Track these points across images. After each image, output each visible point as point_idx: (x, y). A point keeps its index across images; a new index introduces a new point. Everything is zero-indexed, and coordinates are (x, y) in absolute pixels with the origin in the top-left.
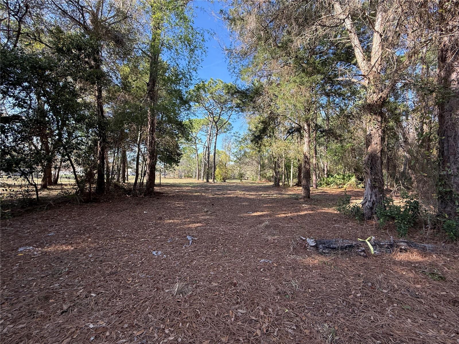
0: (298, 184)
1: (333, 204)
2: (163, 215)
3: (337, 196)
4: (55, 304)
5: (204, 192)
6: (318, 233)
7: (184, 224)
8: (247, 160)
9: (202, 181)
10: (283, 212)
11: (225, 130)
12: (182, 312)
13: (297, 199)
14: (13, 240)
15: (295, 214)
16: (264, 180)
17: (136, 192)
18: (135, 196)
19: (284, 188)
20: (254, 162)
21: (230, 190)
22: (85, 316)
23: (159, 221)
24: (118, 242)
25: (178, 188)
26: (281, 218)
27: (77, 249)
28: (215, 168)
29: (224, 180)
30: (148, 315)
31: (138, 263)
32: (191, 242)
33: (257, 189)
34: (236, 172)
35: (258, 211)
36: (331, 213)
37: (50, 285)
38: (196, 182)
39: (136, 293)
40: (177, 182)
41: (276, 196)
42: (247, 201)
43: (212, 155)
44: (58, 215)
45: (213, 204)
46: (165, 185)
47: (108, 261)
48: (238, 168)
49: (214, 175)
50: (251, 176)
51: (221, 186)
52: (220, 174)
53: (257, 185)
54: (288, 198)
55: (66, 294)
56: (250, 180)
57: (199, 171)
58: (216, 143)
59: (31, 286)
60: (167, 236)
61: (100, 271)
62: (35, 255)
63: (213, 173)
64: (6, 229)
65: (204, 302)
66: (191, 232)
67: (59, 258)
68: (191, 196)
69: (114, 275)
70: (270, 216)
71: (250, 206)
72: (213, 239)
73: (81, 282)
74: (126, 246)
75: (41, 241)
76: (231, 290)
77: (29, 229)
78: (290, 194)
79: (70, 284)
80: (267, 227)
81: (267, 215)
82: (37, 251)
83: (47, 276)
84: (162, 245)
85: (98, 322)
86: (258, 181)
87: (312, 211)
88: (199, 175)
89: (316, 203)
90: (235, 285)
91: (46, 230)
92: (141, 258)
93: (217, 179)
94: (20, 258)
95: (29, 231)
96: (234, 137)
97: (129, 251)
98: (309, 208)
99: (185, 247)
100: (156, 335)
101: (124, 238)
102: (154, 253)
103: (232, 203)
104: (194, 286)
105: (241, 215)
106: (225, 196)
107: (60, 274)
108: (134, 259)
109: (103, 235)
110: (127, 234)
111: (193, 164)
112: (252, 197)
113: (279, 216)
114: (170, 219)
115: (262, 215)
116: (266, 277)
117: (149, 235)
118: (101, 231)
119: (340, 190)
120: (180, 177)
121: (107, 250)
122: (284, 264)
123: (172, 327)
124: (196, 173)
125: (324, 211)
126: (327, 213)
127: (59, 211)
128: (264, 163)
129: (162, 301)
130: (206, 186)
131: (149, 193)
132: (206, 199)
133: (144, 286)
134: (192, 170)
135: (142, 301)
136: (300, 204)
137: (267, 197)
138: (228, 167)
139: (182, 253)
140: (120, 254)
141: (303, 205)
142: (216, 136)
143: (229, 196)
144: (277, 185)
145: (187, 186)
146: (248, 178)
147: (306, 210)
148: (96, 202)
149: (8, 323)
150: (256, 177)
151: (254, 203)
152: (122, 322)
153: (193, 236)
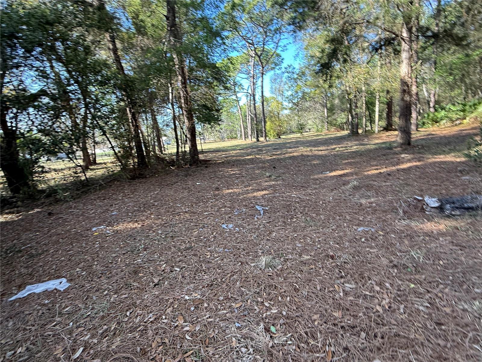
0: (388, 128)
1: (450, 149)
2: (219, 185)
3: (453, 137)
4: (145, 278)
5: (258, 154)
6: (436, 190)
7: (247, 192)
8: (307, 104)
9: (251, 140)
10: (374, 168)
11: (273, 66)
12: (276, 285)
13: (390, 148)
14: (83, 221)
15: (394, 168)
16: (333, 130)
17: (181, 163)
18: (179, 167)
19: (366, 136)
20: (318, 106)
21: (290, 148)
22: (177, 289)
23: (217, 192)
24: (182, 217)
25: (224, 153)
26: (373, 175)
27: (145, 226)
28: (265, 122)
29: (279, 136)
30: (241, 288)
31: (211, 237)
32: (262, 212)
33: (327, 142)
34: (294, 124)
35: (337, 170)
36: (452, 162)
37: (134, 261)
38: (243, 143)
39: (219, 267)
40: (220, 146)
41: (357, 148)
42: (318, 159)
43: (259, 104)
44: (113, 194)
45: (274, 167)
46: (208, 151)
47: (178, 237)
48: (296, 118)
49: (265, 131)
50: (315, 126)
51: (276, 144)
52: (272, 129)
53: (324, 137)
54: (377, 149)
55: (151, 268)
56: (313, 132)
57: (245, 128)
58: (262, 87)
59: (117, 261)
60: (232, 208)
61: (175, 247)
62: (108, 234)
63: (264, 129)
64: (73, 212)
65: (299, 275)
66: (258, 201)
67: (132, 235)
68: (244, 160)
69: (190, 250)
70: (356, 174)
71: (324, 164)
72: (288, 207)
73: (161, 258)
74: (191, 220)
75: (109, 221)
76: (329, 263)
77: (92, 210)
78: (377, 144)
79: (151, 259)
80: (355, 188)
81: (351, 174)
82: (109, 230)
83: (127, 253)
84: (230, 217)
85: (192, 294)
86: (325, 131)
87: (419, 161)
88: (246, 134)
89: (422, 151)
90: (332, 257)
91: (108, 210)
92: (212, 232)
93: (270, 136)
94: (97, 237)
95: (93, 211)
96: (286, 74)
97: (196, 225)
98: (413, 159)
99: (257, 218)
100: (256, 308)
101: (186, 212)
102: (224, 226)
103: (298, 163)
104: (282, 259)
105: (316, 177)
106: (287, 155)
107: (138, 251)
108: (205, 234)
109: (164, 210)
110: (188, 208)
111: (235, 120)
112: (323, 153)
113: (369, 173)
114: (228, 189)
115: (344, 174)
116: (371, 247)
117: (212, 208)
118: (160, 207)
119: (457, 129)
120: (222, 139)
121: (174, 226)
122: (394, 232)
123: (271, 300)
124: (241, 132)
125: (438, 160)
126: (445, 162)
127: (112, 190)
128: (332, 105)
129: (251, 275)
130: (257, 147)
131: (194, 162)
132: (264, 162)
133: (225, 260)
134: (235, 129)
135: (229, 275)
136: (397, 154)
137: (344, 150)
138: (282, 118)
139: (255, 225)
140: (188, 229)
141: (403, 156)
142: (262, 77)
143: (291, 155)
144: (354, 133)
145: (234, 150)
146: (310, 129)
147: (409, 161)
148: (143, 178)
149: (112, 294)
150: (323, 126)
151: (329, 160)
152: (216, 295)
153: (262, 206)
